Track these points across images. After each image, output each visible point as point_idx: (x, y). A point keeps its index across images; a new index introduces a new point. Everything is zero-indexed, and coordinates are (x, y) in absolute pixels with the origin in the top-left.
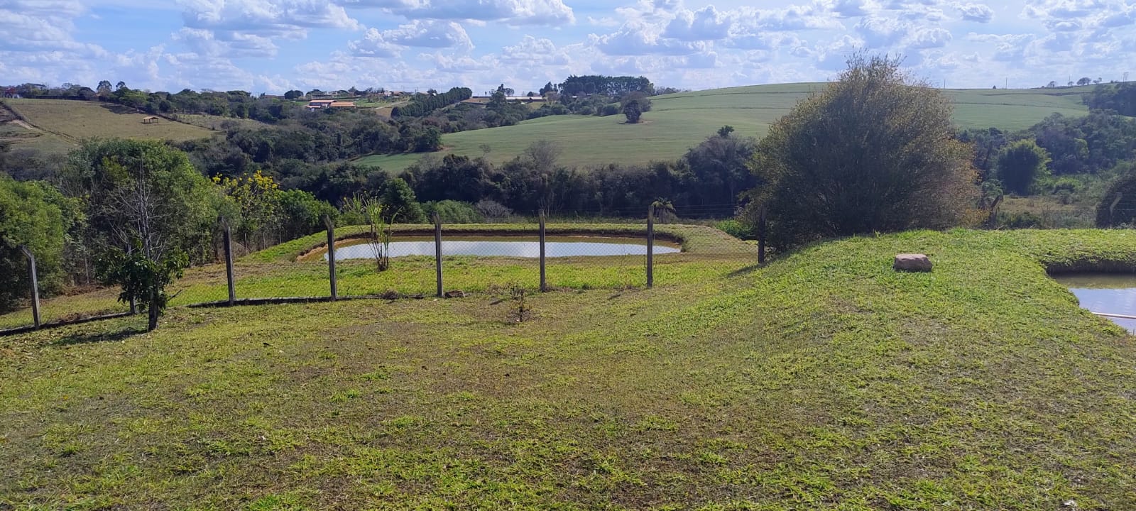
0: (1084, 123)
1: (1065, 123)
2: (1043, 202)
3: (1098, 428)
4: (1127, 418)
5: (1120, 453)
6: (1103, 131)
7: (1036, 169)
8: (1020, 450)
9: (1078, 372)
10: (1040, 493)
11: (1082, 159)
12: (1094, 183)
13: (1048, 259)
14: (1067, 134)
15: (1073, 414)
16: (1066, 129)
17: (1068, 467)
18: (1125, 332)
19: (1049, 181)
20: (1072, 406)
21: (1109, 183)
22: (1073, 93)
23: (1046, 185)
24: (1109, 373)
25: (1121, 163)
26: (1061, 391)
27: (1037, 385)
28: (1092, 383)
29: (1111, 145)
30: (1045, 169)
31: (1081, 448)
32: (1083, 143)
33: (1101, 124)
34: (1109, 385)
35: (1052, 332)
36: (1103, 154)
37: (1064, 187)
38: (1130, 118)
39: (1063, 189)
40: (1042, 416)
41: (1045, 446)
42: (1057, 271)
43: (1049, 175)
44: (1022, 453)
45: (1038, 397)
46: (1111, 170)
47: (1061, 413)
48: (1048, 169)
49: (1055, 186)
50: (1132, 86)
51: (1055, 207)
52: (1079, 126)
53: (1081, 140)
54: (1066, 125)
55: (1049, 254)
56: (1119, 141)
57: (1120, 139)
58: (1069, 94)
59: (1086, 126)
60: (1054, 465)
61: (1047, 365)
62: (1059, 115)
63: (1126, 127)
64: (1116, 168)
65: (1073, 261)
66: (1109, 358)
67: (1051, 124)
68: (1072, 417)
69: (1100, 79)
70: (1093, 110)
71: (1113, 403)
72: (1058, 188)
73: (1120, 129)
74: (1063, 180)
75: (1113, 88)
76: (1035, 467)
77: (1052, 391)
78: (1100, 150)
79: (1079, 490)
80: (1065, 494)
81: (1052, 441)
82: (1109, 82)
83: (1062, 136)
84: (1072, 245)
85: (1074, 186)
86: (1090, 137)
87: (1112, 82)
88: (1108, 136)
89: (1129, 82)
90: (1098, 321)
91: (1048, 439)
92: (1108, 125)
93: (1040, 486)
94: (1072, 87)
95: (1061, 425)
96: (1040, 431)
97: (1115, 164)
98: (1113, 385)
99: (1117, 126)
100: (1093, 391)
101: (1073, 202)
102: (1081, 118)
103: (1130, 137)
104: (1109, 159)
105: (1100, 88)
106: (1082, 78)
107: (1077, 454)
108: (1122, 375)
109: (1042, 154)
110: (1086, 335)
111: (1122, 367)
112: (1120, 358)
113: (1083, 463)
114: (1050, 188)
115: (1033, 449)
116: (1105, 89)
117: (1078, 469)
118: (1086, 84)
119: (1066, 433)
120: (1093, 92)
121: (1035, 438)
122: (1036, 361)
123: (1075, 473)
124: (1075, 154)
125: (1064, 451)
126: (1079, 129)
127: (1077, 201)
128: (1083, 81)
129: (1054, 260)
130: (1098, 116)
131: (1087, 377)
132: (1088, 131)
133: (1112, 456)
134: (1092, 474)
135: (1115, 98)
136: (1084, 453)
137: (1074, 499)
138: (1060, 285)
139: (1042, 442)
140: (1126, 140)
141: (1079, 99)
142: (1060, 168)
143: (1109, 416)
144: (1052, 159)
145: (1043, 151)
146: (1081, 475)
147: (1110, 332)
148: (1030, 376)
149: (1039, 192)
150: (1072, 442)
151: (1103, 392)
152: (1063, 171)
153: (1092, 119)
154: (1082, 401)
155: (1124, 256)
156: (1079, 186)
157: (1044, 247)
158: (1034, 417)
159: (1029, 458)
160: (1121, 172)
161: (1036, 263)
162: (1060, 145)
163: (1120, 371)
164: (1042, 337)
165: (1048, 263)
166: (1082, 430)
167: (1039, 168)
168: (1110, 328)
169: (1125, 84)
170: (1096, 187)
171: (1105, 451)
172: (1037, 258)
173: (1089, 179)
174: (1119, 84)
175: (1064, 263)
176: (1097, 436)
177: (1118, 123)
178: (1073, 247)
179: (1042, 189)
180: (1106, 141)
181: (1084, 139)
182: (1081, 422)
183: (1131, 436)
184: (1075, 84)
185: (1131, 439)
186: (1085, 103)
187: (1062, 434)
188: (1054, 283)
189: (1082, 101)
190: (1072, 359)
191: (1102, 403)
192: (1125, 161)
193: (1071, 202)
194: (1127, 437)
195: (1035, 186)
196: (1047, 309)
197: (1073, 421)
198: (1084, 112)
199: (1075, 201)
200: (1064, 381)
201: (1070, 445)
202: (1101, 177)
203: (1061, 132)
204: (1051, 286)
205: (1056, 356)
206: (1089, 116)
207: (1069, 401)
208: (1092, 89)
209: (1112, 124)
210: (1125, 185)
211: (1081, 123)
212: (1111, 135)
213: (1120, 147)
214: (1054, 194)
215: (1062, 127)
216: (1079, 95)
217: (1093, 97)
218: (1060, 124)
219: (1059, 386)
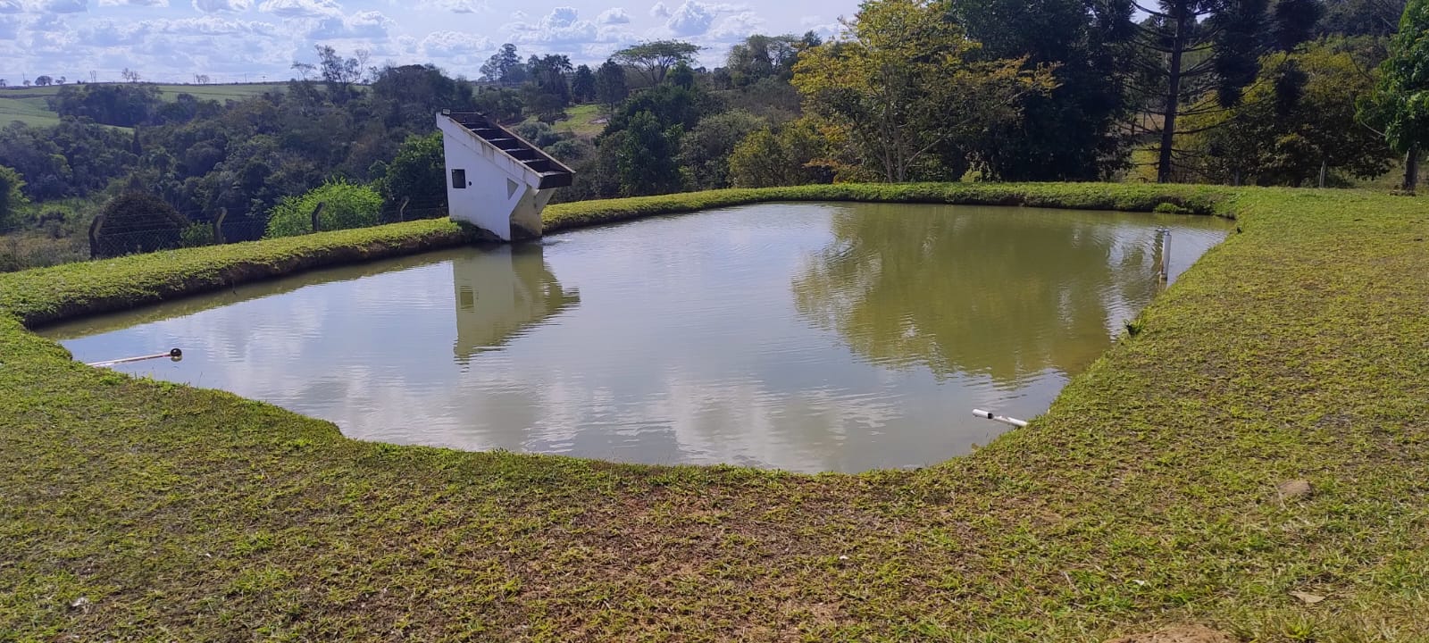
0: (57, 133)
1: (32, 134)
2: (29, 238)
3: (105, 500)
4: (136, 475)
5: (133, 518)
6: (82, 143)
7: (8, 196)
8: (8, 563)
9: (75, 440)
10: (41, 606)
11: (65, 180)
12: (87, 208)
13: (26, 309)
14: (38, 148)
15: (75, 493)
16: (36, 143)
17: (75, 559)
18: (126, 377)
19: (30, 211)
20: (72, 483)
21: (103, 207)
22: (33, 96)
23: (27, 217)
24: (112, 431)
25: (113, 182)
26: (57, 470)
27: (24, 473)
28: (93, 449)
29: (97, 161)
30: (21, 195)
31: (89, 530)
32: (62, 160)
33: (78, 136)
34: (113, 444)
35: (36, 399)
36: (90, 173)
37: (50, 216)
38: (110, 127)
39: (50, 219)
40: (35, 509)
41: (42, 545)
42: (39, 322)
43: (29, 203)
44: (12, 566)
45: (27, 487)
46: (103, 192)
47: (59, 497)
48: (24, 196)
49: (38, 217)
50: (104, 88)
51: (44, 243)
52: (51, 138)
53: (58, 156)
54: (34, 137)
55: (24, 302)
56: (104, 155)
57: (105, 153)
58: (28, 96)
59: (60, 137)
60: (57, 564)
61: (34, 444)
62: (20, 124)
63: (108, 137)
64: (108, 187)
65: (56, 305)
66: (109, 413)
67: (14, 136)
68: (73, 497)
69: (63, 78)
70: (65, 117)
71: (120, 463)
72: (44, 219)
73: (102, 141)
74: (47, 209)
75: (81, 91)
76: (32, 576)
77: (44, 474)
78: (85, 167)
79: (89, 582)
80: (72, 593)
81: (51, 535)
82: (76, 82)
83: (32, 151)
84: (52, 287)
85: (64, 214)
86: (68, 152)
87: (79, 83)
88: (91, 150)
89: (98, 84)
90: (92, 372)
91: (46, 535)
92: (87, 136)
93: (40, 598)
94: (29, 88)
95: (60, 512)
96: (33, 528)
97: (107, 184)
98: (118, 443)
99: (97, 138)
100: (95, 458)
101: (67, 234)
102: (52, 128)
103: (116, 150)
104: (98, 178)
105: (65, 90)
106: (39, 76)
107: (84, 539)
108: (127, 429)
109: (10, 177)
110: (80, 392)
111: (126, 419)
112: (123, 409)
113: (90, 549)
114: (33, 219)
115: (26, 555)
116: (72, 91)
117: (86, 557)
118: (47, 84)
119: (68, 519)
120: (59, 95)
121: (28, 540)
122: (19, 442)
123: (83, 564)
124: (54, 174)
125: (67, 542)
126: (52, 142)
127: (72, 232)
128: (42, 80)
129: (32, 308)
130: (72, 125)
131: (86, 443)
132: (64, 144)
133: (125, 526)
134: (103, 556)
135: (88, 102)
136: (92, 535)
137: (84, 595)
138: (42, 340)
139: (39, 541)
140: (112, 154)
141: (43, 102)
142: (41, 194)
143: (117, 481)
144: (26, 181)
145: (12, 171)
146: (90, 562)
147: (110, 383)
148: (13, 464)
149: (19, 226)
150: (76, 527)
151: (107, 454)
152: (46, 196)
153: (65, 128)
154: (83, 474)
155: (117, 290)
156: (70, 213)
157: (15, 295)
158: (23, 514)
159: (22, 568)
160: (116, 191)
161: (7, 317)
162: (33, 163)
163: (124, 425)
164: (24, 409)
165: (24, 314)
166: (87, 508)
167: (11, 195)
168: (106, 378)
169: (95, 85)
170: (88, 211)
171: (116, 523)
172: (8, 309)
173: (80, 203)
174: (88, 86)
175: (45, 310)
176: (105, 509)
177: (98, 133)
178: (54, 289)
179: (22, 222)
180: (89, 156)
181: (61, 154)
182: (85, 499)
183: (143, 496)
184: (33, 84)
185: (143, 498)
186: (52, 109)
187: (62, 522)
188: (35, 338)
189: (47, 106)
190: (66, 427)
191: (107, 467)
192: (117, 179)
193: (64, 235)
194: (139, 498)
195: (13, 219)
196: (27, 372)
197: (75, 501)
198: (52, 121)
199: (69, 233)
200: (59, 456)
201: (74, 532)
202: (94, 201)
203: (29, 146)
204: (31, 342)
205: (44, 429)
206: (61, 125)
207: (67, 479)
208: (56, 91)
209: (91, 134)
210: (121, 207)
211: (52, 134)
212: (94, 148)
213: (108, 162)
214: (40, 226)
215: (29, 140)
216: (42, 98)
217: (60, 101)
218: (25, 136)
219: (53, 464)
